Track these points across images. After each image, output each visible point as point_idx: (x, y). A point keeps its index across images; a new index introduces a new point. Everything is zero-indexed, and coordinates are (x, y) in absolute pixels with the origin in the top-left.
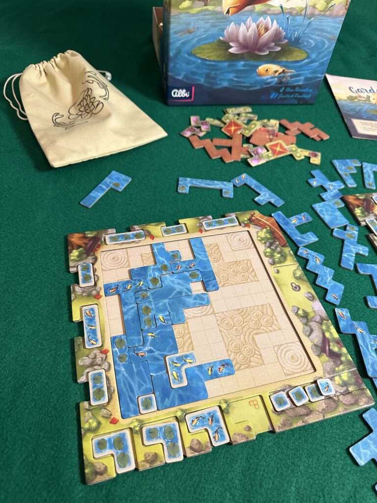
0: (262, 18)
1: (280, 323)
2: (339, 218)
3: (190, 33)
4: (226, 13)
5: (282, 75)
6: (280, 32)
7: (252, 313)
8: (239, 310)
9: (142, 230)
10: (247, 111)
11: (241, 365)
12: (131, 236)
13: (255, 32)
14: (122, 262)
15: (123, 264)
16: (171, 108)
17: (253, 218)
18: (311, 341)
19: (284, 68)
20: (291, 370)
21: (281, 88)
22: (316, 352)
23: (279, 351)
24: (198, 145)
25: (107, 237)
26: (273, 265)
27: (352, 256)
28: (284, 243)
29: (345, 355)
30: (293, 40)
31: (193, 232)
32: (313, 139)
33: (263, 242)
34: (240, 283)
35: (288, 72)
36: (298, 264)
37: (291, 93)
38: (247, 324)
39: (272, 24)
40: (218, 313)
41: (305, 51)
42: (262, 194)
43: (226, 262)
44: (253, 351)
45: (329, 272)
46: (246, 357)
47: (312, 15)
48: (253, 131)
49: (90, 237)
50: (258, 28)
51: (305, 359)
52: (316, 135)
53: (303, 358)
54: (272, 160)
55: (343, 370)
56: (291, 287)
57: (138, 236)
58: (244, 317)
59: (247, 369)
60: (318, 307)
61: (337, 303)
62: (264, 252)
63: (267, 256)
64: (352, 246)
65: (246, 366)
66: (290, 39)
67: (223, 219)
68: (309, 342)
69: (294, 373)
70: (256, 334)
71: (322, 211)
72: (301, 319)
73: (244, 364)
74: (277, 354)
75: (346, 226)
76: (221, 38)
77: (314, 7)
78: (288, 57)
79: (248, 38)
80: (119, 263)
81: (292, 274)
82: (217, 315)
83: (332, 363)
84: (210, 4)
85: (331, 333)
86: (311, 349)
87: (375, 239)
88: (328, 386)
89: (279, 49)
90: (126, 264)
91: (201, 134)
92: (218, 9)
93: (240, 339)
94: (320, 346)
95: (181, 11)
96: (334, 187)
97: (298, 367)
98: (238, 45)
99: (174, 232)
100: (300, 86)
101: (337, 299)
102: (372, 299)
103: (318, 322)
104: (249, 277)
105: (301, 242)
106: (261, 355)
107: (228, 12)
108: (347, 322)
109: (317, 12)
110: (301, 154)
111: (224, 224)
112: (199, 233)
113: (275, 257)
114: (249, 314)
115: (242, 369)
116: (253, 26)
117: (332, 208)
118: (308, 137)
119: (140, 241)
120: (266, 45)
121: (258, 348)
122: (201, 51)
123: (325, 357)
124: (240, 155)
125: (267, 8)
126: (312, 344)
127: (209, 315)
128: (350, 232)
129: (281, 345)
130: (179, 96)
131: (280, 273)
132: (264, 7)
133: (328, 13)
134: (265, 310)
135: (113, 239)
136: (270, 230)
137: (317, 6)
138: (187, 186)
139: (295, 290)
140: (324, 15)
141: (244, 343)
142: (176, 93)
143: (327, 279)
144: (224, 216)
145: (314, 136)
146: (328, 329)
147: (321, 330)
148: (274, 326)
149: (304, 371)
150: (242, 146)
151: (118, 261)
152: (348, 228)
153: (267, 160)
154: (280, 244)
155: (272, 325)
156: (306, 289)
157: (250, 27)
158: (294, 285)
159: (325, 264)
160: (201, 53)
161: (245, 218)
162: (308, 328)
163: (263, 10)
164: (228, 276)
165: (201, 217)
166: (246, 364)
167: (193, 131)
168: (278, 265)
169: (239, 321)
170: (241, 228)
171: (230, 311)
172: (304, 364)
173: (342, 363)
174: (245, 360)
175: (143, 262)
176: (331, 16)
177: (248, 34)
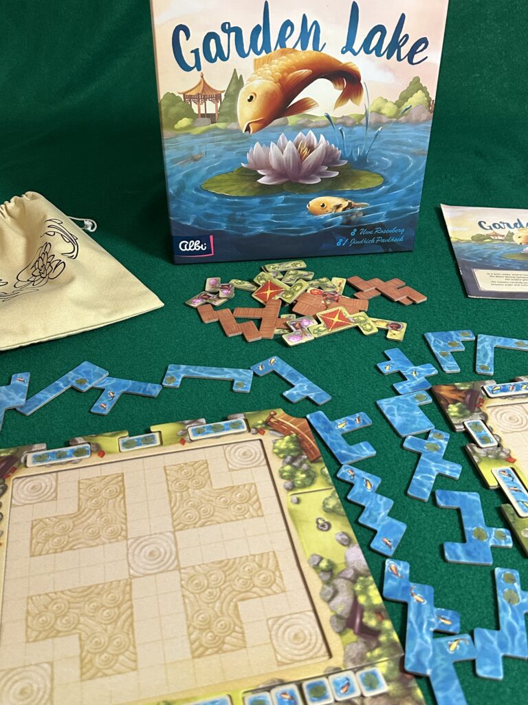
0: (300, 133)
1: (285, 582)
2: (418, 420)
3: (195, 160)
4: (246, 131)
5: (349, 210)
6: (332, 150)
7: (243, 566)
8: (221, 562)
9: (89, 443)
10: (299, 266)
11: (207, 649)
12: (68, 454)
13: (294, 153)
14: (45, 493)
15: (46, 496)
16: (178, 268)
17: (272, 420)
18: (332, 610)
19: (349, 201)
20: (289, 656)
21: (352, 230)
22: (337, 627)
23: (276, 626)
24: (208, 318)
25: (30, 457)
26: (291, 490)
27: (431, 479)
28: (315, 457)
29: (388, 632)
30: (356, 160)
31: (170, 444)
32: (398, 302)
33: (282, 455)
34: (232, 521)
35: (358, 207)
36: (334, 489)
37: (369, 237)
38: (231, 585)
39: (318, 140)
40: (184, 568)
41: (378, 174)
42: (297, 385)
43: (215, 488)
44: (232, 626)
45: (385, 504)
46: (217, 636)
47: (378, 124)
48: (297, 294)
49: (4, 456)
50: (297, 148)
51: (317, 639)
52: (405, 297)
53: (314, 638)
54: (324, 336)
55: (380, 656)
56: (316, 525)
57: (78, 453)
58: (228, 573)
59: (216, 656)
60: (355, 555)
61: (390, 554)
62: (280, 471)
63: (283, 477)
64: (433, 463)
65: (216, 649)
66: (350, 159)
67: (222, 423)
68: (328, 610)
69: (294, 661)
70: (243, 599)
71: (390, 410)
72: (321, 574)
73: (211, 648)
74: (270, 631)
75: (428, 433)
76: (242, 164)
77: (378, 112)
78: (353, 185)
79: (284, 163)
80: (40, 494)
81: (322, 504)
82: (182, 571)
83: (361, 646)
84: (220, 120)
85: (369, 598)
86: (329, 623)
87: (475, 452)
88: (348, 684)
89: (336, 174)
90: (51, 495)
91: (218, 303)
92: (233, 126)
93: (213, 608)
94: (346, 617)
95: (177, 132)
96: (419, 374)
97: (302, 652)
98: (270, 172)
99: (140, 445)
100: (381, 225)
101: (390, 547)
102: (453, 547)
103: (349, 579)
104: (248, 511)
105: (345, 457)
106: (243, 633)
107: (248, 129)
108: (400, 583)
109: (384, 120)
110: (372, 326)
111: (223, 430)
112: (180, 445)
113: (296, 479)
114: (236, 570)
115: (209, 655)
116: (290, 144)
117: (409, 405)
118: (391, 300)
119: (81, 460)
120: (315, 170)
121: (241, 621)
122: (216, 185)
123: (351, 636)
124: (274, 330)
125: (306, 119)
126: (333, 614)
127: (171, 571)
128: (433, 442)
129: (281, 617)
130: (190, 249)
131: (301, 505)
132: (300, 119)
133: (402, 119)
134: (265, 560)
135: (39, 459)
136: (297, 437)
137: (383, 111)
138: (178, 376)
139: (322, 530)
140: (397, 123)
141: (219, 614)
142: (186, 246)
143: (379, 514)
144: (225, 419)
145: (402, 299)
146: (365, 591)
147: (352, 592)
148: (274, 587)
149: (311, 658)
150: (279, 317)
151: (39, 493)
152: (430, 436)
153: (316, 336)
154: (308, 458)
155: (271, 586)
156: (340, 527)
157: (285, 148)
158: (320, 522)
159: (380, 491)
160: (216, 187)
161: (259, 420)
162: (330, 589)
163: (300, 123)
164: (214, 509)
165: (187, 422)
166: (215, 647)
167: (206, 299)
168: (299, 491)
169: (217, 580)
170: (249, 436)
171: (206, 565)
172: (314, 648)
173: (379, 645)
174: (215, 641)
175: (79, 491)
176: (408, 122)
177: (284, 156)
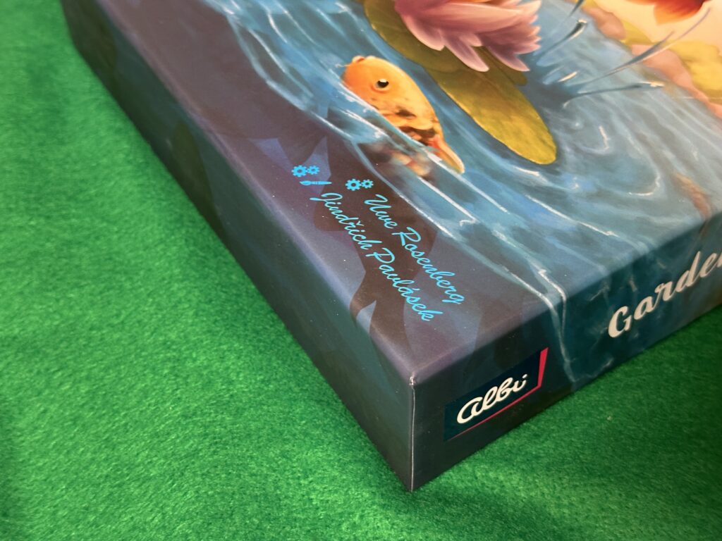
89: (481, 67)
